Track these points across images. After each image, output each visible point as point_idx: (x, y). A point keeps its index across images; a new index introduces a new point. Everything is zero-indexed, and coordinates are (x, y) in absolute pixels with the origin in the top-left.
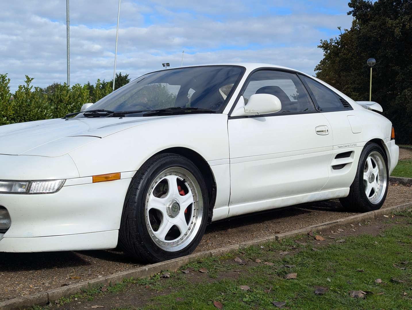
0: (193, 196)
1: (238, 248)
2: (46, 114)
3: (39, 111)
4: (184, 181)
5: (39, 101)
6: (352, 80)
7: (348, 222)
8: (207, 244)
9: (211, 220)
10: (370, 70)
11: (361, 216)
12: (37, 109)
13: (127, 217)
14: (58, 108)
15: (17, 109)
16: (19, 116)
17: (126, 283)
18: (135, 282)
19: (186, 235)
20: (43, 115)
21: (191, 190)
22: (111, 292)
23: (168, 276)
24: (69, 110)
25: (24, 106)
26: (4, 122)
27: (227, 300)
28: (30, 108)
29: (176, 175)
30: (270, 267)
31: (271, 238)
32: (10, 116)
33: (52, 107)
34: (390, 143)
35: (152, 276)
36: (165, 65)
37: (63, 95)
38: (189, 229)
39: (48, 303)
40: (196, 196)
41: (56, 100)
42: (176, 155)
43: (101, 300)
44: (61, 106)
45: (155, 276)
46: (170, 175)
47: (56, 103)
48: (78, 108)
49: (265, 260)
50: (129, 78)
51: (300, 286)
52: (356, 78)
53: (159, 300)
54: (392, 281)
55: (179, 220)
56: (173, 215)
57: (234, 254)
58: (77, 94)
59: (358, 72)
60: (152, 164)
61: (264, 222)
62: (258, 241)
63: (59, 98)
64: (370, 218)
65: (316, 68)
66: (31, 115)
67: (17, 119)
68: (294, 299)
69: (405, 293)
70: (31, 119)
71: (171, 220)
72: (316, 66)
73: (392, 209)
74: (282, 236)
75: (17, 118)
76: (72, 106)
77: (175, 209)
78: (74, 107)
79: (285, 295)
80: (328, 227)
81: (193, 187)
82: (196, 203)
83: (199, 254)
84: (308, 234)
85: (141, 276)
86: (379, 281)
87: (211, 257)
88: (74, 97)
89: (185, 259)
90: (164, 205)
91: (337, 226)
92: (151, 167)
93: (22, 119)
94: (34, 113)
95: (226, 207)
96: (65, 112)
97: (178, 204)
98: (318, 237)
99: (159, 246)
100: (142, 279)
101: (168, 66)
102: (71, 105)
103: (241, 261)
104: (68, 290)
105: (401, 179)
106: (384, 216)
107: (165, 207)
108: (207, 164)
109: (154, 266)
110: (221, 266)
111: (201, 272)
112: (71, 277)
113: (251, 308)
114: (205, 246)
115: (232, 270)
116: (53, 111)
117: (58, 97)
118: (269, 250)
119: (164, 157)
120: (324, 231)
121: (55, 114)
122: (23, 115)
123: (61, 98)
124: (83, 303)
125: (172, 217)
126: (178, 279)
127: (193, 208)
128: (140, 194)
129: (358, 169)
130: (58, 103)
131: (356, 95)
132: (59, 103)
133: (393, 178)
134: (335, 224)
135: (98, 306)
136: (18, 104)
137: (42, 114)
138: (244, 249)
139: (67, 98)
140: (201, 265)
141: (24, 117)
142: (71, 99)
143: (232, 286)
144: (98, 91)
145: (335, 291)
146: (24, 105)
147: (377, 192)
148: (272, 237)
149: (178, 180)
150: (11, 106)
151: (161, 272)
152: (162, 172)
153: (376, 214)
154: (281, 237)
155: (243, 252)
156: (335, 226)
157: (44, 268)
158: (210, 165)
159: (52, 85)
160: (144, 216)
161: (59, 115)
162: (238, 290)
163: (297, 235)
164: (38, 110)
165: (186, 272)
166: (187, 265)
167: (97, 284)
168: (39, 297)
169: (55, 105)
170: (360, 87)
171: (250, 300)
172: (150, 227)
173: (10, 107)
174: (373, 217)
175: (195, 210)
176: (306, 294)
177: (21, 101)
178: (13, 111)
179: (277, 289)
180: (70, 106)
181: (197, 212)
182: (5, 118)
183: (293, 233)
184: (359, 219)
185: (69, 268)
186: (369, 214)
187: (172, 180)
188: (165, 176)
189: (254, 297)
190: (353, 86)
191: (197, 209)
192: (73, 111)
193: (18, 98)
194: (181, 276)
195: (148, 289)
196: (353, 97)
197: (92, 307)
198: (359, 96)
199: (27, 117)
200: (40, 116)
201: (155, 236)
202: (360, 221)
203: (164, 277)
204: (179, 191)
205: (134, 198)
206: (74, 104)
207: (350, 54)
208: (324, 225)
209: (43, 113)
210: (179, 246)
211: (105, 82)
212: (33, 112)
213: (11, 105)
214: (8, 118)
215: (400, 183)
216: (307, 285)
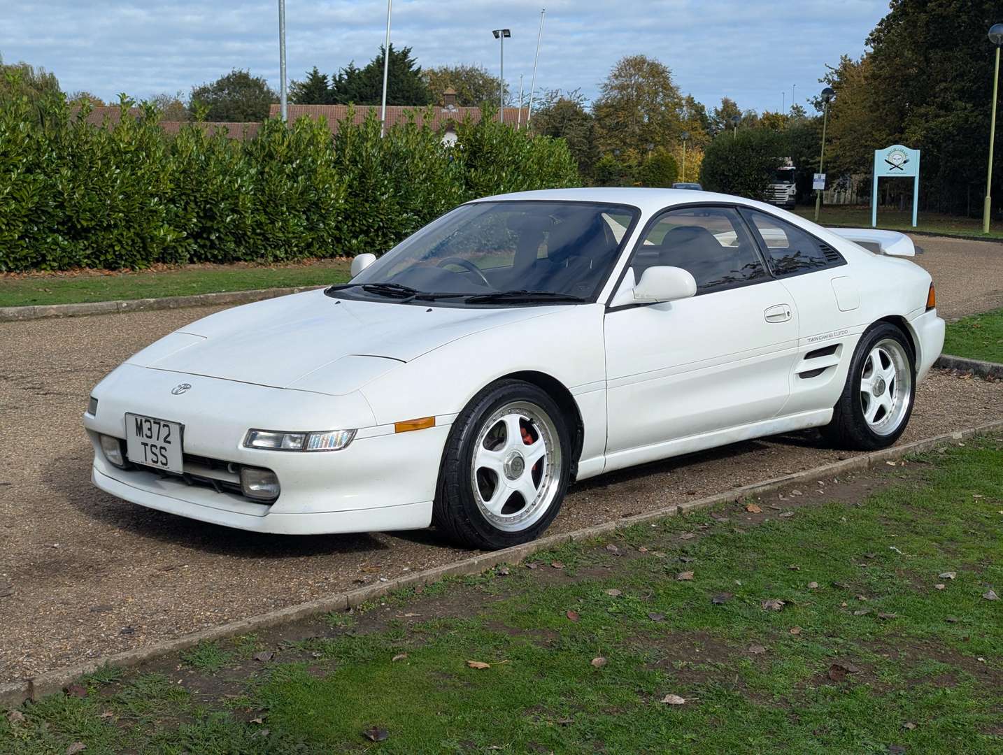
0: (546, 444)
1: (614, 528)
2: (241, 186)
3: (225, 183)
4: (531, 421)
5: (225, 157)
6: (956, 70)
7: (814, 477)
8: (570, 515)
9: (575, 479)
10: (995, 53)
11: (840, 465)
12: (221, 177)
13: (445, 482)
14: (264, 172)
15: (179, 179)
16: (185, 194)
17: (447, 582)
18: (460, 580)
19: (533, 505)
20: (234, 189)
21: (543, 435)
22: (429, 595)
23: (507, 573)
24: (288, 175)
25: (194, 171)
26: (154, 208)
27: (585, 610)
28: (206, 177)
29: (517, 413)
30: (658, 561)
31: (670, 510)
32: (164, 193)
33: (253, 171)
34: (924, 317)
35: (483, 572)
36: (500, 34)
37: (274, 141)
38: (539, 496)
39: (349, 609)
40: (551, 443)
41: (260, 155)
42: (519, 383)
43: (417, 605)
44: (271, 169)
45: (487, 572)
46: (510, 413)
47: (259, 159)
48: (307, 170)
49: (653, 548)
50: (411, 56)
51: (694, 590)
52: (966, 66)
53: (494, 607)
54: (833, 585)
55: (524, 483)
56: (513, 476)
57: (609, 537)
58: (305, 138)
59: (972, 49)
60: (482, 400)
61: (675, 470)
62: (648, 516)
63: (267, 149)
64: (859, 468)
65: (871, 37)
66: (210, 192)
67: (179, 201)
68: (680, 611)
69: (844, 604)
70: (210, 199)
71: (510, 483)
72: (870, 32)
73: (905, 449)
74: (689, 506)
75: (179, 198)
76: (294, 166)
77: (516, 467)
78: (299, 168)
79: (669, 604)
80: (776, 487)
81: (546, 429)
82: (550, 455)
83: (552, 538)
84: (736, 501)
85: (468, 572)
86: (815, 585)
87: (571, 542)
88: (298, 146)
89: (531, 546)
90: (500, 461)
91: (793, 484)
92: (480, 405)
93: (190, 200)
94: (215, 186)
95: (602, 457)
96: (281, 181)
97: (521, 458)
98: (751, 507)
99: (492, 524)
100: (469, 577)
101: (506, 36)
102: (292, 164)
103: (616, 549)
104: (372, 592)
105: (978, 365)
106: (888, 463)
107: (502, 464)
108: (569, 391)
109: (486, 558)
110: (585, 558)
111: (554, 567)
112: (365, 570)
113: (616, 621)
114: (566, 519)
115: (601, 564)
116: (255, 178)
117: (263, 147)
118: (665, 531)
119: (501, 387)
120: (766, 494)
121: (259, 186)
122: (193, 192)
123: (270, 150)
124: (393, 609)
125: (512, 478)
126: (521, 577)
127: (546, 463)
128: (463, 447)
129: (849, 374)
130: (264, 160)
131: (966, 109)
132: (266, 161)
133: (963, 362)
134: (788, 482)
135: (413, 615)
136: (182, 166)
137: (231, 187)
138: (623, 530)
139: (283, 149)
140: (556, 556)
141: (195, 197)
142: (291, 150)
143: (596, 590)
144: (349, 130)
145: (742, 600)
146: (195, 169)
147: (891, 412)
148: (672, 509)
149: (522, 421)
150: (167, 171)
151: (496, 566)
152: (498, 411)
153: (872, 460)
154: (687, 508)
155: (622, 534)
156: (788, 486)
157: (319, 553)
158: (573, 394)
159: (229, 75)
160: (470, 480)
161: (267, 189)
162: (604, 595)
163: (716, 504)
164: (224, 179)
165: (532, 567)
166: (534, 555)
167: (409, 583)
168: (337, 601)
169: (259, 165)
170: (974, 88)
171: (618, 611)
172: (479, 496)
173: (166, 175)
174: (866, 465)
175: (548, 465)
176: (699, 602)
177: (186, 159)
178: (171, 183)
179: (659, 595)
180: (290, 166)
181: (551, 468)
182: (156, 200)
183: (708, 501)
184: (836, 470)
185: (356, 554)
186: (856, 460)
187: (512, 421)
188: (502, 416)
189: (625, 606)
190: (958, 86)
191: (552, 465)
192: (297, 177)
193: (179, 153)
194: (524, 572)
195: (479, 591)
196: (959, 112)
197: (406, 615)
198: (973, 111)
199: (202, 196)
200: (228, 192)
201: (486, 510)
202: (838, 474)
203: (500, 574)
204: (523, 437)
205: (455, 453)
206: (298, 162)
207: (953, 5)
208: (767, 485)
209: (234, 186)
210: (523, 522)
211: (355, 68)
212: (212, 185)
213: (166, 169)
214: (160, 199)
215: (976, 374)
216: (704, 589)
